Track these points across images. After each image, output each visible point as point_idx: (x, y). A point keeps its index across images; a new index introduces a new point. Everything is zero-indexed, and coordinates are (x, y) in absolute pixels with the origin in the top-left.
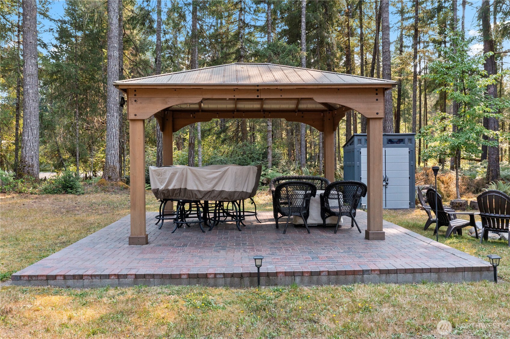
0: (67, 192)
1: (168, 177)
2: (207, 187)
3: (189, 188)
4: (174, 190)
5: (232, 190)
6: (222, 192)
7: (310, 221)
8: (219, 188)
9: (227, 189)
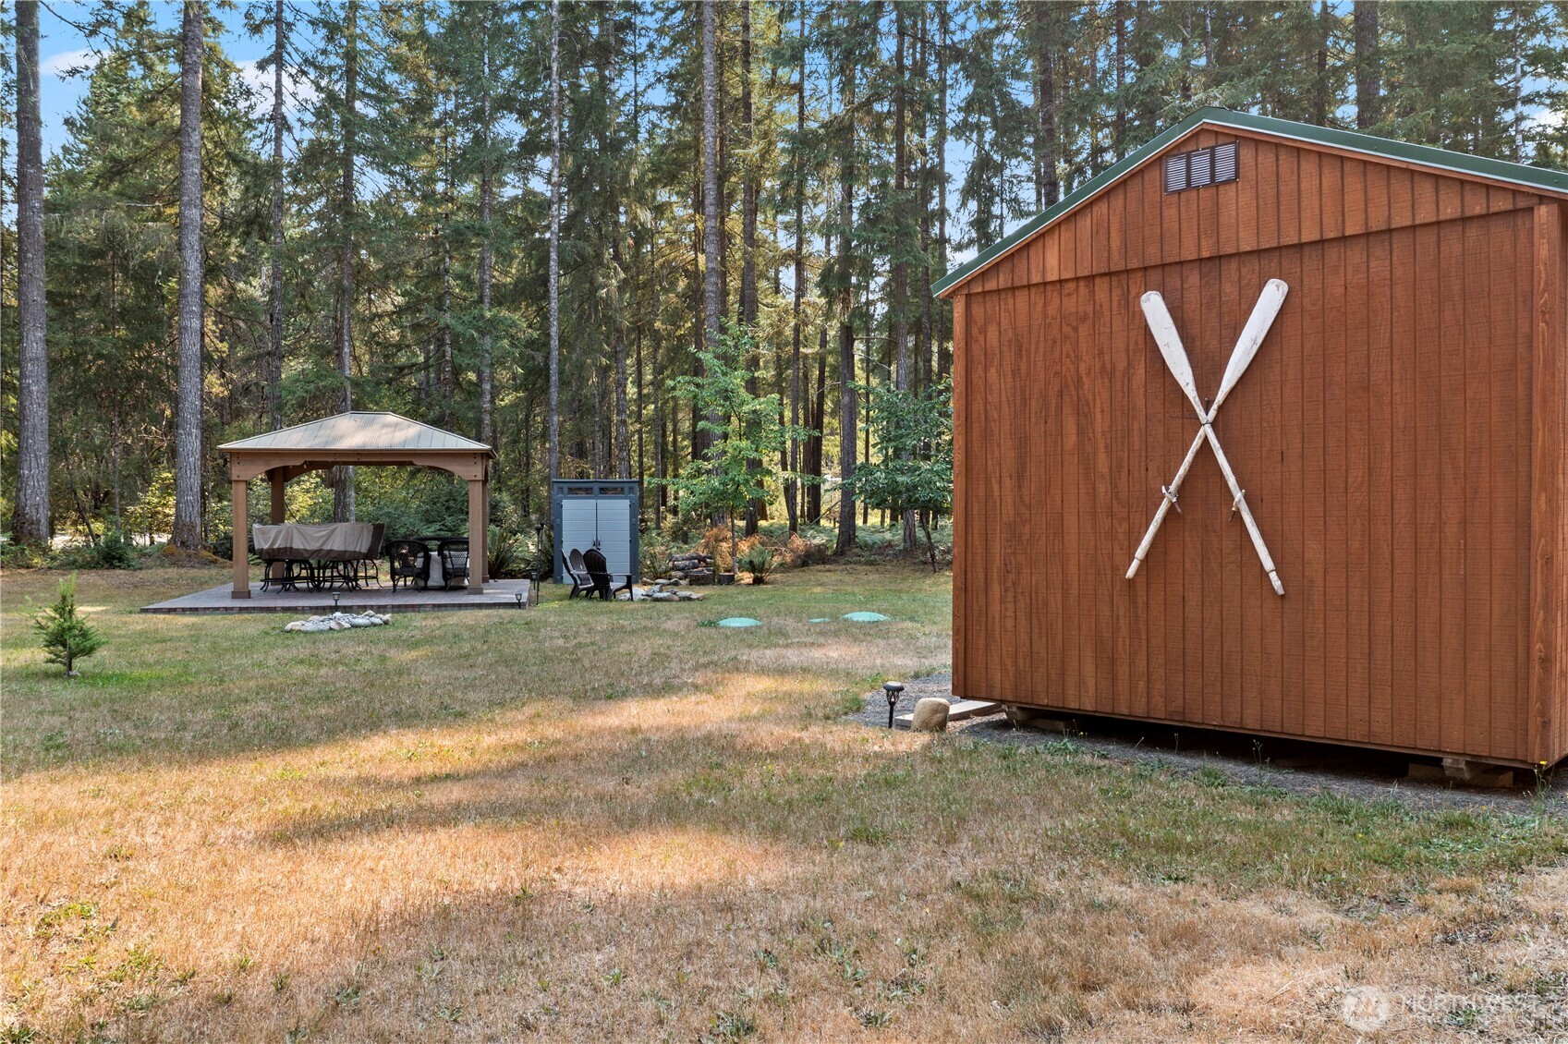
0: (113, 567)
1: (273, 535)
2: (314, 546)
3: (295, 546)
4: (279, 549)
5: (342, 549)
6: (330, 551)
7: (430, 583)
8: (327, 547)
9: (336, 548)
